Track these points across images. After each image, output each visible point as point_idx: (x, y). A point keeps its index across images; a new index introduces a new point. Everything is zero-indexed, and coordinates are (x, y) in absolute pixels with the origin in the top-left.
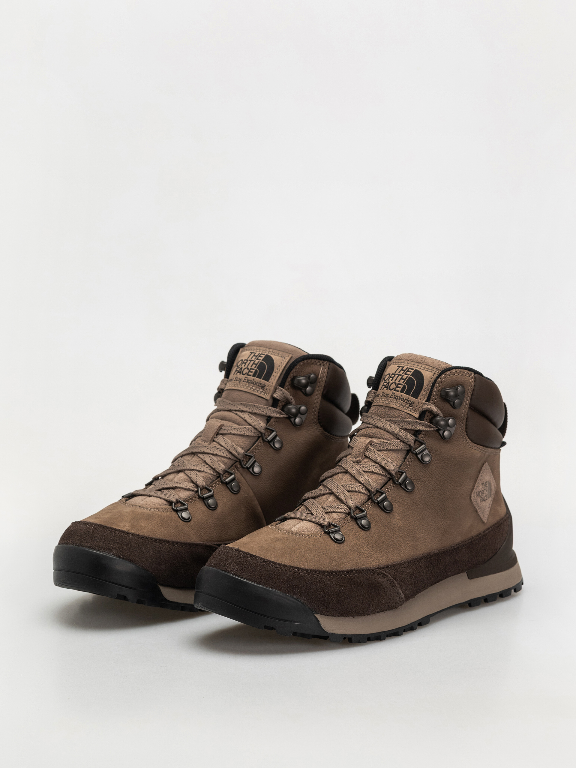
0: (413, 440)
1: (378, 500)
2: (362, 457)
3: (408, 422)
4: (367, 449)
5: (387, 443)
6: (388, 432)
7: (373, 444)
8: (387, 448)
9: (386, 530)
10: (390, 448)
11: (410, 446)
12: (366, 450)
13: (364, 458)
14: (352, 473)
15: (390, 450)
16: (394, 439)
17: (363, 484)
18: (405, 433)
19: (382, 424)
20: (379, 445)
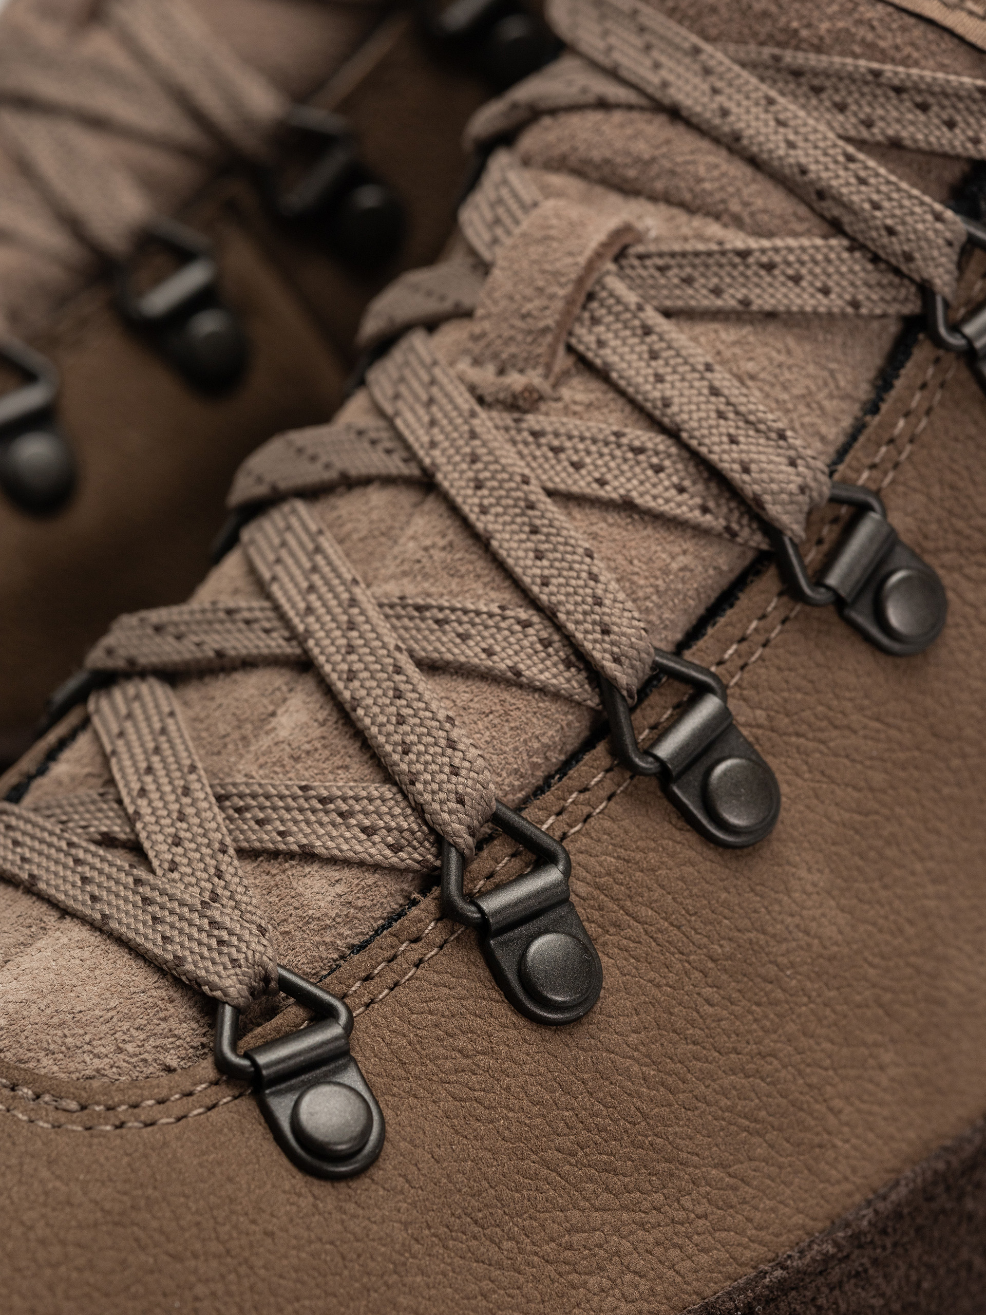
0: (950, 244)
1: (665, 750)
2: (548, 367)
3: (919, 92)
4: (591, 297)
5: (744, 254)
6: (754, 162)
7: (641, 257)
8: (746, 303)
9: (716, 998)
10: (763, 300)
11: (925, 290)
12: (584, 307)
13: (566, 374)
14: (469, 502)
15: (771, 316)
16: (799, 227)
17: (549, 614)
18: (888, 182)
19: (715, 91)
20: (681, 267)
